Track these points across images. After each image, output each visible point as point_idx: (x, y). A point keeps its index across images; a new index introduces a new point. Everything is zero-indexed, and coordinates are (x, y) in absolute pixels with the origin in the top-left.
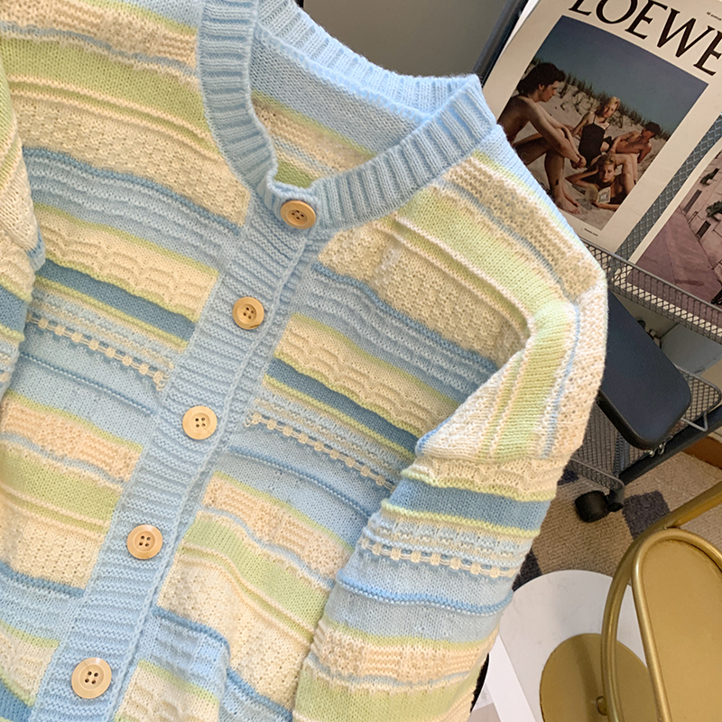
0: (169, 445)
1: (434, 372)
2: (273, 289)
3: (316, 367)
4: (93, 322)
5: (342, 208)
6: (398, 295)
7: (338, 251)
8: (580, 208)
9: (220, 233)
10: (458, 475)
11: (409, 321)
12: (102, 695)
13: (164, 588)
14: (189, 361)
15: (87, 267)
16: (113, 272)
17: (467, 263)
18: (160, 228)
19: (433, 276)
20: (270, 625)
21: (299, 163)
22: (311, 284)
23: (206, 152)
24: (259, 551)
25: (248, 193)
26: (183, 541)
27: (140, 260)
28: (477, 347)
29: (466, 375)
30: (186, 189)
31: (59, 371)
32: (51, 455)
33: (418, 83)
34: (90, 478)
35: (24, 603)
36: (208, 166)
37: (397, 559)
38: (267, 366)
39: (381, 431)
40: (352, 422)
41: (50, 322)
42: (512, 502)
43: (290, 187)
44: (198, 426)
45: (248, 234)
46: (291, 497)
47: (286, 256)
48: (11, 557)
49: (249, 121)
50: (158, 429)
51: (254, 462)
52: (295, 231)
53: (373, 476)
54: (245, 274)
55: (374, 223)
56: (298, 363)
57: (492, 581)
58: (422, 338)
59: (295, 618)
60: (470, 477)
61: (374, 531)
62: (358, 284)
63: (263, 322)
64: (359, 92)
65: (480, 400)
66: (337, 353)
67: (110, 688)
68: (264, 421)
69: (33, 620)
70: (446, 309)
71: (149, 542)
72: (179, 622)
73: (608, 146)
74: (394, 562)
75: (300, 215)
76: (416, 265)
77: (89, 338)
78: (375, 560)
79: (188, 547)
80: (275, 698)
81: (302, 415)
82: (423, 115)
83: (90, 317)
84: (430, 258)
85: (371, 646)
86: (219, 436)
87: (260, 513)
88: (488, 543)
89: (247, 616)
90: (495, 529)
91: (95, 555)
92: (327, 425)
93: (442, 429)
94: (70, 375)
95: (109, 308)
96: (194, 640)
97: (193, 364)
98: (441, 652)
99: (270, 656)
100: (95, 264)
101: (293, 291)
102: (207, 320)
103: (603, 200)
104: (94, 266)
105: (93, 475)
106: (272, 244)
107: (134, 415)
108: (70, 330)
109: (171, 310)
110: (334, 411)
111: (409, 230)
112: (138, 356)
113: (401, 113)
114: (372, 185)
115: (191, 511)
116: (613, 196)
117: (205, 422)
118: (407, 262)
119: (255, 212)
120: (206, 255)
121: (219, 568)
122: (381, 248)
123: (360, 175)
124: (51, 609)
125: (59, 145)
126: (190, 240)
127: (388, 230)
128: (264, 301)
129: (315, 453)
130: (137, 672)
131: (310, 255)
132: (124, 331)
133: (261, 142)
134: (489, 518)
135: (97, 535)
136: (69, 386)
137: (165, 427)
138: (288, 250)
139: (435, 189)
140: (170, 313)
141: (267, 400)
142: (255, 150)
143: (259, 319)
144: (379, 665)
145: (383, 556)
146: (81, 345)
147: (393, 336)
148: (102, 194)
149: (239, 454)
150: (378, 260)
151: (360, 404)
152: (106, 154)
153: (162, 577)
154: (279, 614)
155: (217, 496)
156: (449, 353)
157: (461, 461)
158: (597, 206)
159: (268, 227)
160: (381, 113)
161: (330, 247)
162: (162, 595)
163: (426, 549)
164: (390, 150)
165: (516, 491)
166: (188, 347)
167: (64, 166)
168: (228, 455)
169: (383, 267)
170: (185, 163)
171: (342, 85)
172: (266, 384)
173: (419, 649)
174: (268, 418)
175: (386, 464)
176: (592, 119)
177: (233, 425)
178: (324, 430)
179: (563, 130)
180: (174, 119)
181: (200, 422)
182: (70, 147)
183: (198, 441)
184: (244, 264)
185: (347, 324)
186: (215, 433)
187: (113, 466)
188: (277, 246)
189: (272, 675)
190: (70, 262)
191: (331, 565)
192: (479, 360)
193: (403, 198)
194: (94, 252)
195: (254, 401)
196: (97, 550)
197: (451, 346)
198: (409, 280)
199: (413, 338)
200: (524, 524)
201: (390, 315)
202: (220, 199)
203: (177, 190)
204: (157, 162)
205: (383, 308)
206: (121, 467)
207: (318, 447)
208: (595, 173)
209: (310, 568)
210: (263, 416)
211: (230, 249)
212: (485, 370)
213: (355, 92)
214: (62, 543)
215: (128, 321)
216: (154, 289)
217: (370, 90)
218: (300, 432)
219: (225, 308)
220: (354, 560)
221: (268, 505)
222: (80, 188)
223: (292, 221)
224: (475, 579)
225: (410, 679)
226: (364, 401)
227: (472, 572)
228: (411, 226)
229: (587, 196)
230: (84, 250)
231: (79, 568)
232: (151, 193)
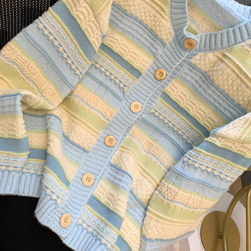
0: (125, 112)
1: (221, 108)
2: (171, 68)
3: (177, 98)
4: (109, 65)
5: (205, 45)
6: (218, 79)
7: (199, 60)
9: (159, 45)
10: (227, 144)
11: (219, 89)
12: (91, 186)
13: (114, 157)
14: (137, 86)
15: (112, 46)
16: (120, 50)
17: (248, 73)
18: (140, 38)
19: (233, 75)
20: (145, 177)
21: (194, 27)
22: (186, 69)
23: (165, 16)
24: (144, 153)
25: (173, 33)
26: (122, 144)
27: (129, 48)
28: (241, 103)
29: (233, 112)
30: (153, 27)
31: (95, 79)
32: (89, 106)
33: (245, 8)
34: (99, 116)
35: (71, 151)
36: (164, 20)
37: (197, 166)
38: (161, 94)
39: (194, 124)
40: (185, 119)
41: (95, 62)
42: (243, 157)
43: (191, 34)
44: (135, 108)
45: (168, 47)
46: (157, 139)
47: (179, 58)
48: (70, 135)
49: (184, 8)
50: (123, 106)
51: (148, 125)
52: (186, 50)
53: (187, 139)
54: (163, 61)
55: (216, 53)
56: (171, 95)
57: (227, 181)
58: (221, 96)
59: (154, 177)
60: (231, 145)
61: (190, 156)
62: (202, 72)
63: (164, 78)
64: (225, 6)
65: (242, 121)
66: (187, 95)
67: (93, 184)
68: (155, 112)
69: (73, 157)
70: (234, 88)
71: (112, 141)
72: (118, 169)
74: (196, 167)
75: (191, 45)
76: (228, 70)
77: (107, 70)
78: (189, 165)
79: (123, 146)
80: (143, 201)
81: (168, 113)
82: (245, 19)
83: (109, 63)
84: (234, 69)
85: (181, 192)
86: (140, 113)
87: (146, 141)
88: (230, 169)
89: (138, 173)
90: (234, 164)
91: (95, 141)
92: (176, 118)
93: (224, 128)
94: (99, 81)
95: (115, 62)
96: (123, 176)
97: (138, 87)
98: (203, 200)
99: (144, 187)
100: (115, 46)
101: (178, 70)
102: (146, 74)
104: (114, 47)
105: (100, 115)
106: (175, 52)
107: (116, 99)
108: (101, 66)
109: (135, 68)
110: (180, 114)
111: (229, 58)
112: (121, 80)
113: (237, 17)
114: (219, 39)
115: (125, 135)
117: (137, 107)
118: (225, 69)
119: (173, 40)
120: (151, 51)
121: (133, 155)
122: (215, 62)
123: (215, 35)
124: (78, 155)
125: (119, 2)
126: (148, 45)
127: (220, 56)
128: (167, 71)
129: (169, 127)
130: (102, 182)
131: (188, 59)
132: (118, 71)
133: (185, 16)
134: (233, 161)
135: (97, 135)
136: (98, 85)
137: (125, 106)
138: (181, 56)
139: (243, 46)
140: (134, 68)
141: (158, 105)
142: (181, 19)
143: (163, 78)
144: (182, 199)
145: (192, 164)
146: (104, 72)
147: (211, 93)
148: (126, 22)
149: (144, 121)
150: (213, 66)
151: (190, 114)
152: (133, 9)
153: (114, 153)
154: (149, 175)
155: (134, 132)
156: (230, 103)
157: (230, 140)
159: (176, 46)
160: (230, 15)
161: (196, 58)
162: (113, 159)
163: (208, 165)
164: (230, 29)
165: (246, 153)
166: (138, 81)
167: (117, 10)
168: (141, 120)
169: (215, 68)
170: (156, 18)
171: (220, 2)
172: (159, 99)
173: (197, 197)
174: (156, 111)
175: (193, 136)
177: (145, 111)
178: (174, 120)
180: (158, 2)
181: (136, 107)
182: (122, 3)
183: (134, 113)
184: (164, 57)
185: (194, 85)
186: (139, 112)
187: (107, 114)
188: (177, 53)
189: (144, 193)
190: (107, 43)
191: (168, 163)
192: (240, 108)
193: (229, 46)
194: (116, 42)
195: (154, 104)
196: (96, 140)
197: (232, 101)
198: (224, 75)
199: (218, 95)
200: (243, 165)
201: (213, 85)
202: (163, 33)
203: (150, 27)
204: (147, 16)
205: (211, 82)
206: (109, 115)
207: (170, 125)
209: (161, 163)
210: (155, 110)
211: (160, 51)
212: (241, 112)
213: (223, 6)
214: (86, 135)
215: (120, 68)
216: (131, 59)
217: (229, 6)
218: (166, 118)
219: (153, 71)
220: (180, 163)
221: (149, 140)
222: (120, 19)
223: (187, 46)
224: (222, 179)
225: (191, 206)
226: (192, 113)
227: (222, 177)
228: (231, 57)
230: (113, 40)
231: (89, 144)
232: (141, 26)
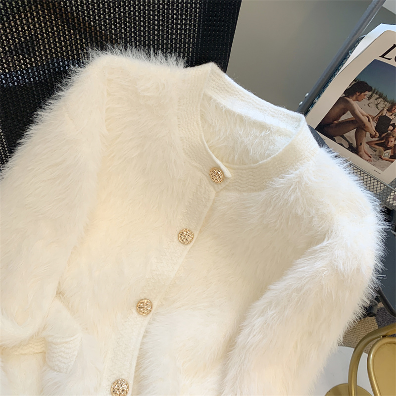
8: (372, 159)
73: (392, 128)
103: (386, 156)
116: (392, 154)
158: (382, 159)
176: (385, 113)
179: (367, 117)
208: (383, 141)
229: (377, 153)
